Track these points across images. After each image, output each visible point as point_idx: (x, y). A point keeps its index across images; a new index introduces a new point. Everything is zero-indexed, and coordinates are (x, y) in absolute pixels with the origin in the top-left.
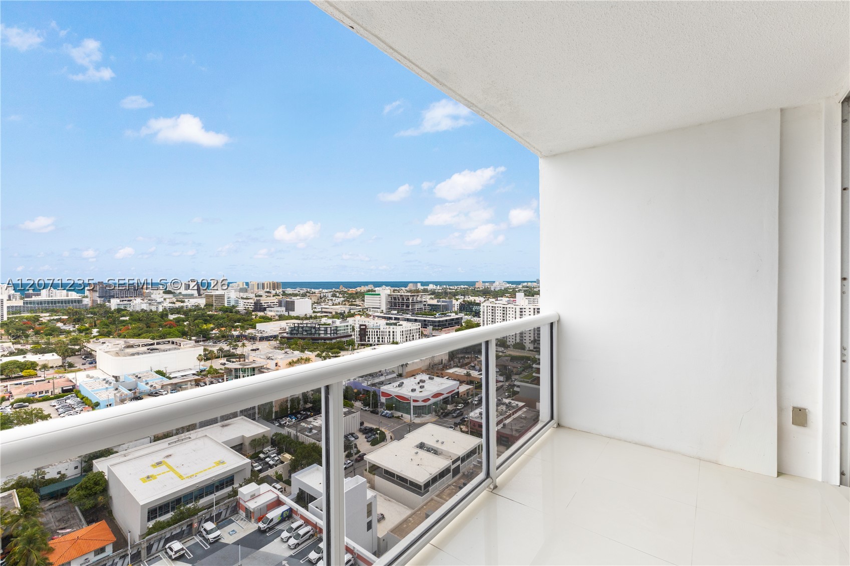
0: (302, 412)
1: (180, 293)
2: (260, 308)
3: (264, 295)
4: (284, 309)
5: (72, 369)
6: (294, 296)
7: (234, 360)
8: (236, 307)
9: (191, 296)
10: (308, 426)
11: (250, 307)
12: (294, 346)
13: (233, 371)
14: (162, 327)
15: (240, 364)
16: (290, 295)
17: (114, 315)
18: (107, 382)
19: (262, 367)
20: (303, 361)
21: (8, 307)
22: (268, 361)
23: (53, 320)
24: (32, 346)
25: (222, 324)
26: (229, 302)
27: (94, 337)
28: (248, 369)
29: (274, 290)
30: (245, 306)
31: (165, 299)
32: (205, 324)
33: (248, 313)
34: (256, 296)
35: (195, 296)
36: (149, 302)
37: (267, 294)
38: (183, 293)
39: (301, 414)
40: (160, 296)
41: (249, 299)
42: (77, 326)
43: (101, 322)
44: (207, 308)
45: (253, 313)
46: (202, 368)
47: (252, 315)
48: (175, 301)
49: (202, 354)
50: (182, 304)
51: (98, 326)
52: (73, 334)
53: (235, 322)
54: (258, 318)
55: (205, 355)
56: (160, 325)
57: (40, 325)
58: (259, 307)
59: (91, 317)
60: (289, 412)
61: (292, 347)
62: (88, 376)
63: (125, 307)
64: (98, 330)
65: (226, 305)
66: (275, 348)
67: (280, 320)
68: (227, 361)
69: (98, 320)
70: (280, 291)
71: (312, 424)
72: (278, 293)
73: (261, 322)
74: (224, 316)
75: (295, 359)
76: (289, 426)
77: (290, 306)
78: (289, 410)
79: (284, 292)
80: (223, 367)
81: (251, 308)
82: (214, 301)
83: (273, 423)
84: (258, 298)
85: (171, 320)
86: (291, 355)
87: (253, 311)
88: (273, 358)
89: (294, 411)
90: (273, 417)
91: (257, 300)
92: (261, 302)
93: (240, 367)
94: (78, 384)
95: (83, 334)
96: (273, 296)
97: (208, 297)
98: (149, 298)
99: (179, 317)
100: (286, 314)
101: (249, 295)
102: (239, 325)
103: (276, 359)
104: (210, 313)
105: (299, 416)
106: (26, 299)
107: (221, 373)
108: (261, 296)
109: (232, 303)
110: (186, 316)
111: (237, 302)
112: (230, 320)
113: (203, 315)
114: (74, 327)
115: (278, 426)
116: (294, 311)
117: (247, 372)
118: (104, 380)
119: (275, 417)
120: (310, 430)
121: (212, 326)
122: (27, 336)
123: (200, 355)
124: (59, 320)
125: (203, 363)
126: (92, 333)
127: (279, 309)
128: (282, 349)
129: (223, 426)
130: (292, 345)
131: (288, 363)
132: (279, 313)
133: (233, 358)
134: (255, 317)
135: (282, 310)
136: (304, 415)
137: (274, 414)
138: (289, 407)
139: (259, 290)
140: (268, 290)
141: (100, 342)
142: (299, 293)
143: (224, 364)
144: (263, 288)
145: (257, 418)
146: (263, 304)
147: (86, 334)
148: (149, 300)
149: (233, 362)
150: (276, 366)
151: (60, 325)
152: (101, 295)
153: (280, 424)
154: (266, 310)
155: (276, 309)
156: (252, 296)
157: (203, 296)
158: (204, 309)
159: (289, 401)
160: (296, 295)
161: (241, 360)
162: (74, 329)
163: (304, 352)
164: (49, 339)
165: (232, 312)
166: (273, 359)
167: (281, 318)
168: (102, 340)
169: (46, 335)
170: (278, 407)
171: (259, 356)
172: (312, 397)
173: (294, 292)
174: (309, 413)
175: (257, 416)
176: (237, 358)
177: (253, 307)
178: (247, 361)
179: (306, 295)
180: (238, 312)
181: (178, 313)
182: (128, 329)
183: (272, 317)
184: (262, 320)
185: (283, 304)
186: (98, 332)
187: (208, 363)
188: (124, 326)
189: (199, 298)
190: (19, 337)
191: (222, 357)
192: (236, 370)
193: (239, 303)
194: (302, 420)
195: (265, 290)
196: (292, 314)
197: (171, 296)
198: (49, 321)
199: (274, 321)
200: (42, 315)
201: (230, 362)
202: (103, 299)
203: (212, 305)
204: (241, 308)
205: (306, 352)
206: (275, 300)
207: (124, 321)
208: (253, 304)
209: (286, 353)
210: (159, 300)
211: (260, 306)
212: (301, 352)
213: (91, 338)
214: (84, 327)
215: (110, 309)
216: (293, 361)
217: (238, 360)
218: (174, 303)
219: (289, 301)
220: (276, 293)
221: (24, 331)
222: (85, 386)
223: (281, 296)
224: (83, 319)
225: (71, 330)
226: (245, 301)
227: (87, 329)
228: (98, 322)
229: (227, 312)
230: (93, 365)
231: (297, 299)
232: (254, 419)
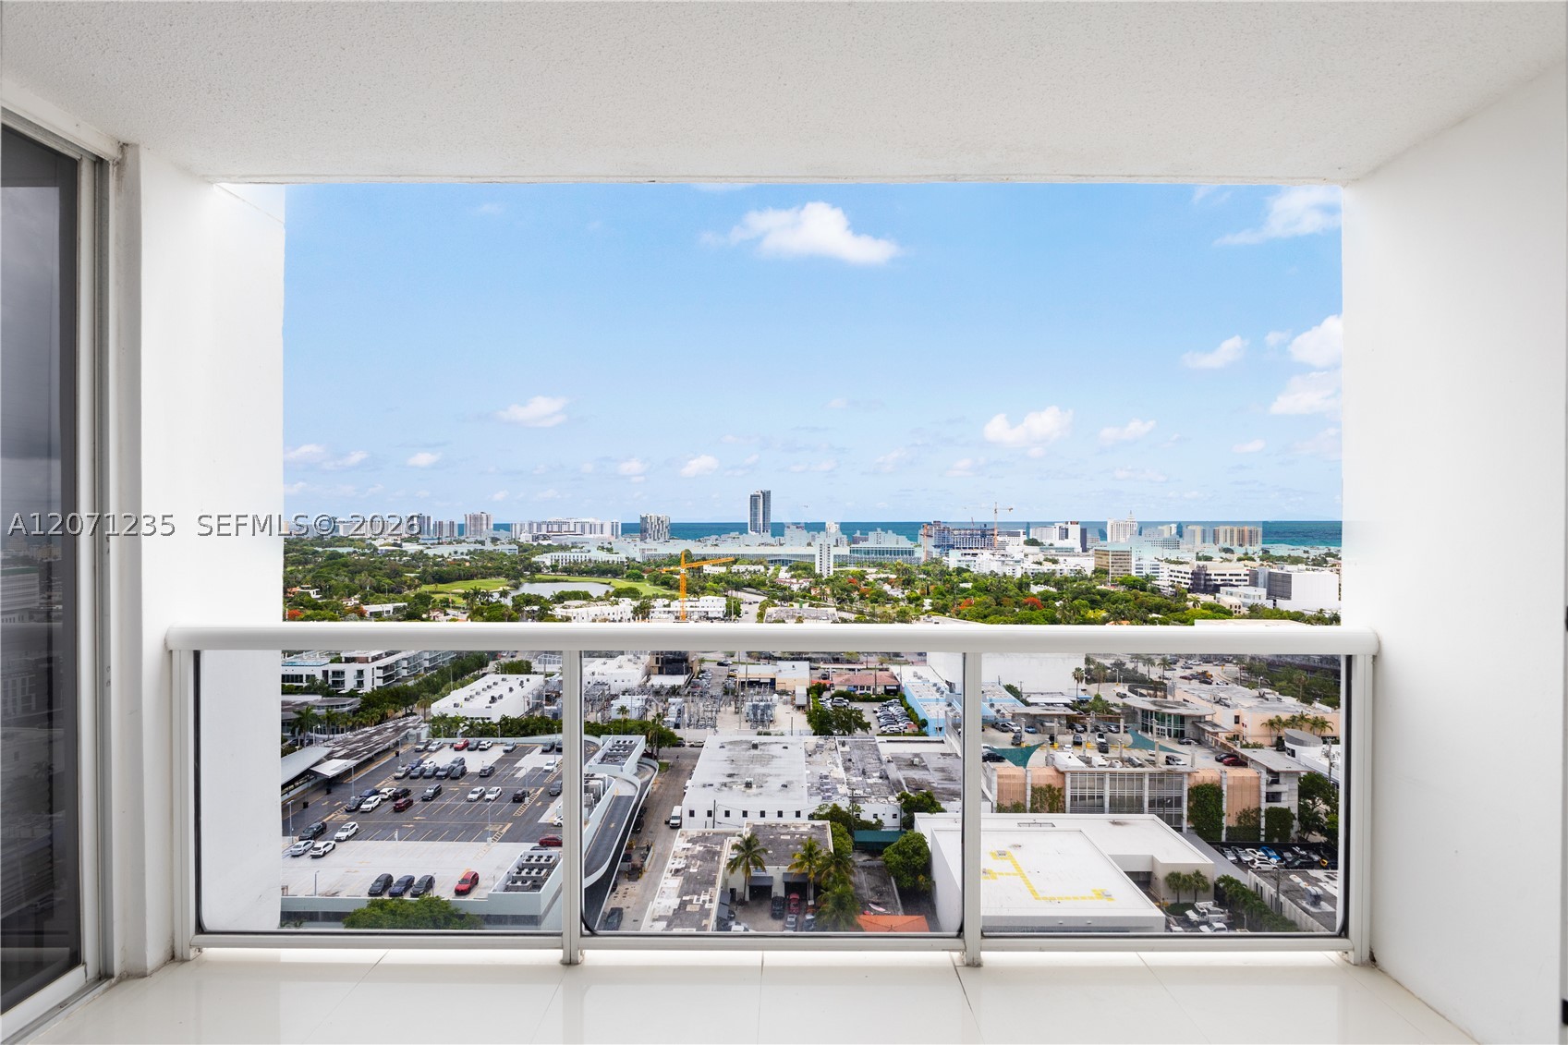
0: (1297, 849)
1: (1051, 545)
2: (1205, 585)
3: (1217, 556)
4: (1263, 591)
5: (898, 659)
6: (1292, 563)
7: (1144, 692)
8: (1154, 578)
9: (1069, 551)
10: (1310, 888)
11: (1183, 581)
12: (1284, 683)
13: (1139, 713)
14: (1020, 607)
15: (1154, 703)
16: (1281, 559)
17: (952, 578)
18: (938, 689)
19: (1200, 717)
20: (1307, 726)
21: (835, 556)
22: (1218, 708)
23: (880, 579)
24: (856, 616)
25: (1122, 612)
26: (1139, 568)
27: (927, 612)
28: (1170, 715)
29: (1241, 545)
30: (1173, 579)
31: (1026, 555)
32: (1093, 609)
33: (1179, 595)
34: (1199, 559)
35: (1076, 551)
36: (1003, 559)
37: (1224, 555)
38: (1056, 546)
39: (1294, 852)
40: (1020, 548)
41: (1181, 563)
42: (906, 591)
43: (936, 588)
44: (1096, 577)
45: (1189, 596)
46: (1082, 695)
47: (1186, 600)
48: (1042, 560)
49: (1083, 667)
50: (1053, 567)
51: (931, 594)
52: (902, 603)
53: (1151, 611)
54: (1199, 608)
55: (1088, 671)
56: (1016, 603)
57: (865, 585)
58: (1203, 583)
59: (924, 580)
60: (1263, 839)
61: (1278, 684)
62: (915, 675)
63: (968, 566)
64: (931, 601)
65: (1133, 573)
66: (1237, 681)
67: (1250, 618)
68: (1130, 690)
69: (932, 584)
70: (1256, 549)
71: (1321, 887)
72: (1250, 553)
73: (1206, 617)
74: (1129, 596)
75: (1285, 716)
76: (1259, 872)
77: (1279, 587)
78: (1263, 833)
79: (1266, 552)
80: (1120, 701)
81: (1186, 583)
82: (1110, 564)
83: (1222, 852)
84: (1202, 563)
85: (1034, 596)
86: (1276, 705)
87: (1190, 591)
88: (1228, 702)
89: (1276, 841)
90: (1224, 839)
91: (1198, 566)
92: (1208, 572)
93: (1153, 708)
94: (903, 685)
95: (913, 606)
96: (1239, 560)
97: (1101, 554)
98: (1002, 552)
99: (1047, 591)
100: (1269, 604)
101: (1183, 555)
102: (1157, 618)
103: (1236, 706)
104: (1103, 587)
105: (1288, 855)
106: (853, 546)
107: (1116, 714)
108: (1209, 559)
109: (1147, 571)
110: (1059, 589)
111: (1156, 568)
112: (1141, 605)
113: (1088, 590)
114: (903, 593)
115: (1233, 862)
116: (1289, 598)
117: (1167, 723)
118: (935, 685)
119: (1227, 839)
120: (1316, 899)
121: (1104, 614)
122: (852, 601)
123: (1078, 670)
124: (886, 580)
125: (1083, 685)
126: (923, 606)
127: (1251, 591)
128: (1252, 686)
129: (1115, 823)
130: (1280, 680)
131: (1266, 721)
132: (1250, 602)
133: (1143, 688)
134: (1194, 605)
135: (1259, 595)
136: (1302, 857)
137: (1224, 832)
138: (1263, 826)
139: (1206, 544)
140: (1227, 545)
141: (932, 621)
142: (1305, 556)
143: (1124, 696)
144: (1216, 540)
145: (1185, 830)
146: (1213, 577)
147: (917, 605)
148: (1003, 555)
149: (1142, 695)
150: (1237, 722)
151: (887, 587)
152: (937, 544)
153: (1240, 859)
154: (1218, 591)
155: (1242, 590)
156: (1190, 557)
157: (1091, 552)
158: (1091, 580)
159: (1263, 814)
160: (1296, 561)
161: (1158, 693)
162: (903, 596)
163: (1311, 703)
164: (873, 608)
165: (1145, 590)
166: (1228, 706)
167: (1255, 612)
168: (935, 618)
169: (872, 602)
170: (1234, 817)
171: (1196, 693)
172: (1326, 820)
173: (1294, 554)
174: (1316, 858)
175: (1185, 824)
176: (1151, 688)
177: (1189, 582)
178: (1170, 698)
179: (1326, 562)
180: (1156, 591)
181: (1046, 583)
182: (971, 604)
183: (1233, 609)
184: (1209, 612)
185: (1261, 580)
186: (932, 604)
187: (1093, 689)
188: (965, 598)
189: (1083, 556)
190: (843, 600)
191: (1120, 682)
192: (1145, 713)
193: (1161, 570)
194: (1296, 868)
195: (1222, 544)
196: (1283, 605)
197: (1035, 549)
198: (876, 580)
199: (1236, 618)
200: (869, 570)
201: (1136, 693)
202: (939, 550)
203: (1107, 572)
204: (1163, 581)
205: (1317, 704)
206: (1242, 569)
207: (965, 590)
208: (1190, 576)
209: (1262, 696)
210: (1019, 556)
211: (1206, 580)
212: (1303, 701)
213: (923, 614)
214: (914, 595)
215: (948, 567)
216: (1279, 720)
217: (1151, 692)
218: (1040, 564)
219: (1276, 574)
220: (1246, 554)
221: (849, 592)
222: (911, 690)
223: (1258, 562)
224: (914, 581)
225: (900, 597)
226: (1173, 567)
227: (918, 599)
228: (931, 588)
229: (1134, 587)
230: (923, 658)
231: (1299, 571)
232: (1179, 830)
